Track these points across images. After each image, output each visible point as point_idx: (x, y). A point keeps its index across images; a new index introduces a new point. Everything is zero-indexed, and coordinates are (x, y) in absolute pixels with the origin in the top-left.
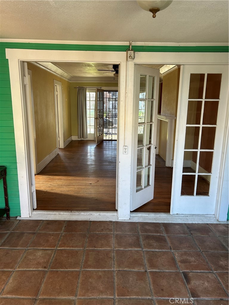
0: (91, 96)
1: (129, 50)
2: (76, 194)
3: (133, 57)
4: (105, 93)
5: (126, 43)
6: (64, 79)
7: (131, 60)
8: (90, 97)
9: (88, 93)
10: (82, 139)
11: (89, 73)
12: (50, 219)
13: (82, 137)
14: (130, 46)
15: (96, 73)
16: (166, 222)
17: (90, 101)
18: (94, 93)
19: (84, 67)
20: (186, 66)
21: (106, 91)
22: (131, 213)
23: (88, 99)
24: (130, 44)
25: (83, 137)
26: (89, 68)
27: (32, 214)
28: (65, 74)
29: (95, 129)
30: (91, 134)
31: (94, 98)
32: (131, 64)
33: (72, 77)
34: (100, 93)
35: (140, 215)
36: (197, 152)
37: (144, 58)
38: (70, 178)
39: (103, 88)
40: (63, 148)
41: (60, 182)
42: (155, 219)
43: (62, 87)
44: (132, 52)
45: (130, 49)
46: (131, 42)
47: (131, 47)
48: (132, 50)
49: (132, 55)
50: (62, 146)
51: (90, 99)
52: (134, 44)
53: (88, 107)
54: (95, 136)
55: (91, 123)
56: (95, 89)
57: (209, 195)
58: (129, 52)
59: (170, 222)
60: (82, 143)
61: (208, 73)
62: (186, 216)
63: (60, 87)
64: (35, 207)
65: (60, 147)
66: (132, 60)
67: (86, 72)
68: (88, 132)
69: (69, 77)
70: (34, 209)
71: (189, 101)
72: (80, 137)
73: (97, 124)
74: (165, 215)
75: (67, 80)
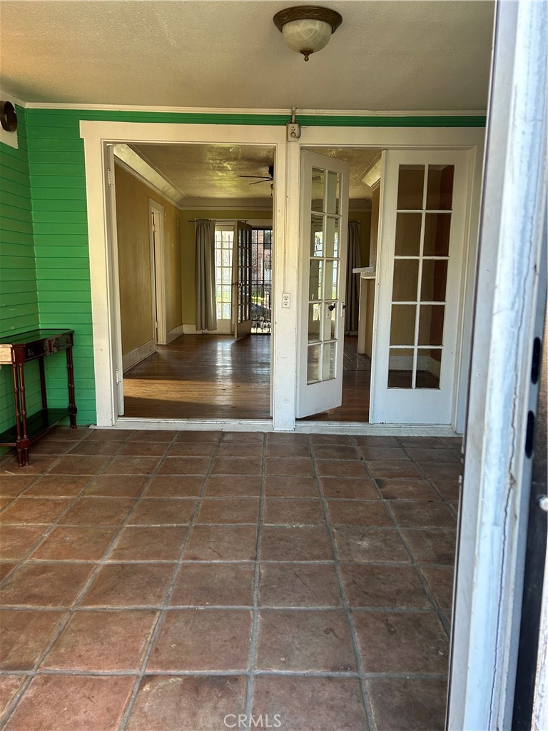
0: (224, 239)
1: (291, 123)
2: (196, 401)
3: (297, 135)
4: (254, 232)
5: (287, 112)
6: (169, 200)
7: (293, 139)
8: (222, 242)
9: (217, 233)
10: (206, 331)
11: (221, 188)
12: (150, 429)
13: (204, 328)
14: (291, 116)
15: (235, 186)
16: (359, 434)
17: (222, 249)
18: (231, 234)
19: (211, 173)
20: (391, 151)
21: (258, 229)
22: (298, 422)
23: (217, 245)
24: (293, 112)
25: (207, 327)
26: (220, 174)
27: (116, 421)
28: (172, 191)
29: (233, 308)
30: (225, 320)
31: (231, 244)
32: (295, 148)
33: (185, 197)
34: (244, 232)
35: (313, 424)
36: (416, 305)
37: (317, 136)
38: (183, 382)
39: (251, 222)
40: (165, 344)
41: (164, 388)
42: (341, 430)
43: (165, 217)
44: (296, 126)
45: (293, 121)
46: (294, 109)
47: (293, 117)
48: (295, 123)
49: (296, 131)
50: (162, 339)
51: (222, 245)
52: (299, 112)
53: (218, 263)
54: (233, 322)
55: (224, 296)
56: (233, 223)
57: (440, 387)
58: (291, 125)
59: (368, 434)
60: (206, 339)
61: (431, 163)
62: (399, 426)
63: (162, 217)
64: (122, 413)
65: (159, 343)
66: (296, 139)
67: (214, 186)
68: (218, 317)
69: (178, 197)
70: (119, 416)
71: (398, 213)
72: (202, 328)
73: (238, 296)
74: (360, 424)
75: (174, 204)
